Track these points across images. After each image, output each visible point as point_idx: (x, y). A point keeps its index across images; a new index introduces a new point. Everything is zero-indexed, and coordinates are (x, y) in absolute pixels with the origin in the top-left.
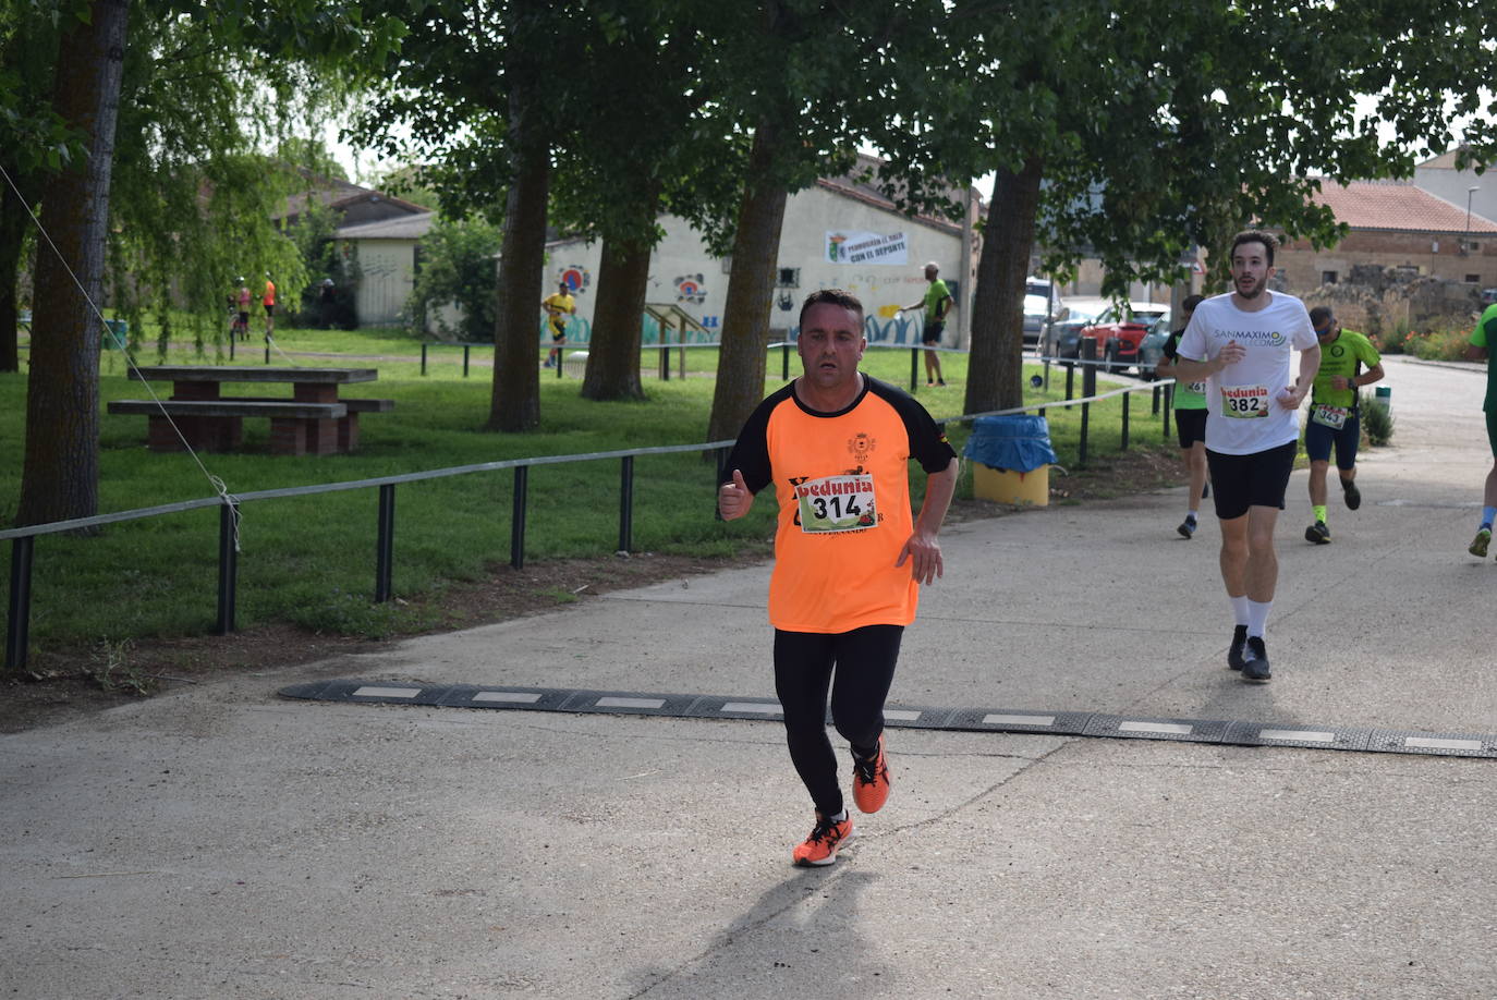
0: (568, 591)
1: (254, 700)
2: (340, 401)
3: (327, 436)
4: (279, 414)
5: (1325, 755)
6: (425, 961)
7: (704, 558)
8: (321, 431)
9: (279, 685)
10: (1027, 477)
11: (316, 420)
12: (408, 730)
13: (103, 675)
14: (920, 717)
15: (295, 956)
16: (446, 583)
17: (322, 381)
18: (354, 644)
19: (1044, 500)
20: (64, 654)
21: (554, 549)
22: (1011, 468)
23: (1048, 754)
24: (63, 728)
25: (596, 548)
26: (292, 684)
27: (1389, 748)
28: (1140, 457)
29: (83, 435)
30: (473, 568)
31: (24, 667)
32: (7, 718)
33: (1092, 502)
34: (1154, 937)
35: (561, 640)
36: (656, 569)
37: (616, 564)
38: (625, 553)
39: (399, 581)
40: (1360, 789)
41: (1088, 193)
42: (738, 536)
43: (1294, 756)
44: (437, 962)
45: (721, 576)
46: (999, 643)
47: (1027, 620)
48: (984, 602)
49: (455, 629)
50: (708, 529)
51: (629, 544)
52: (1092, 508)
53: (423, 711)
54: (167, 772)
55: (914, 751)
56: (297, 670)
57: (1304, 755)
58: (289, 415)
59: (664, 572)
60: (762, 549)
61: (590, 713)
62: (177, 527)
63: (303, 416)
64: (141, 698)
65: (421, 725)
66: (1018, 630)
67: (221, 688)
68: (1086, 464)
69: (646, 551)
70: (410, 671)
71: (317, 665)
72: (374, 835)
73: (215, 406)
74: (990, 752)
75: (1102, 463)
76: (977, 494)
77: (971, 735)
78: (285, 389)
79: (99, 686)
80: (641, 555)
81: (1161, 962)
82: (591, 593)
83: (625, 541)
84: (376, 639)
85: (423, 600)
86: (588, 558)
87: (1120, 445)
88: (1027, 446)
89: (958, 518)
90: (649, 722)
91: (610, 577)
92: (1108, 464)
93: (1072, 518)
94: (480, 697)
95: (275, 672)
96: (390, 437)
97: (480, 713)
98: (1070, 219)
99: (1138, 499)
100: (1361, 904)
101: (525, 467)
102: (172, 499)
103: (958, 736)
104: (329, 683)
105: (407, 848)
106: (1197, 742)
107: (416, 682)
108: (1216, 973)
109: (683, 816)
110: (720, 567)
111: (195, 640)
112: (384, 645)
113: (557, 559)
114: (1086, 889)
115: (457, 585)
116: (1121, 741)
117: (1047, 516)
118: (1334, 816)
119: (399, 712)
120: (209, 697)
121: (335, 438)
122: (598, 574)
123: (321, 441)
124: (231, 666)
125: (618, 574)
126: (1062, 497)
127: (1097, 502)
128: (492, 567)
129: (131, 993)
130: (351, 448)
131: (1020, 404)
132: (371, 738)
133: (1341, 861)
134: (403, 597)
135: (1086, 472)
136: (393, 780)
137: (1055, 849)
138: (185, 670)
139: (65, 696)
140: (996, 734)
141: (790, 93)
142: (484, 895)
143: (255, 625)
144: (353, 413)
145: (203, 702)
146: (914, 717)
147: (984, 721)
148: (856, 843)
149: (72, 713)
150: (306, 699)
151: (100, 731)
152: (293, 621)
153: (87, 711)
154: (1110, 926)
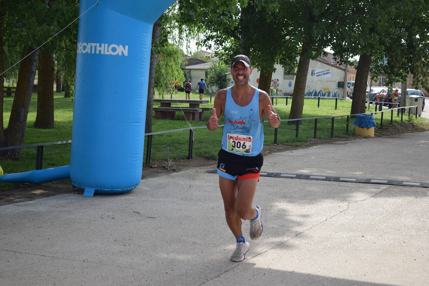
0: (264, 152)
1: (202, 173)
2: (200, 108)
3: (197, 116)
4: (186, 111)
7: (294, 146)
8: (195, 115)
9: (206, 170)
10: (369, 129)
11: (195, 113)
13: (167, 167)
14: (356, 180)
17: (196, 103)
19: (373, 135)
20: (156, 162)
22: (365, 127)
23: (387, 188)
24: (163, 177)
25: (269, 143)
26: (208, 170)
28: (395, 126)
29: (149, 114)
31: (149, 164)
33: (384, 136)
34: (419, 223)
36: (283, 148)
37: (274, 147)
38: (276, 144)
41: (383, 60)
42: (301, 141)
45: (299, 150)
46: (370, 166)
47: (375, 161)
48: (364, 157)
50: (294, 140)
52: (385, 138)
54: (190, 186)
55: (356, 187)
56: (209, 167)
58: (188, 111)
59: (286, 149)
60: (308, 145)
61: (279, 177)
62: (169, 136)
63: (192, 111)
64: (177, 172)
66: (373, 164)
67: (194, 170)
68: (382, 127)
69: (280, 144)
71: (213, 166)
73: (171, 109)
74: (374, 187)
75: (386, 127)
76: (356, 133)
77: (368, 184)
78: (187, 105)
79: (167, 169)
80: (279, 145)
81: (421, 227)
82: (270, 153)
83: (275, 142)
86: (267, 145)
87: (390, 123)
88: (369, 122)
89: (353, 139)
90: (293, 180)
91: (274, 150)
92: (388, 127)
93: (381, 140)
95: (204, 168)
98: (378, 66)
99: (396, 136)
103: (365, 184)
106: (421, 187)
109: (308, 198)
110: (298, 148)
111: (183, 160)
114: (402, 214)
116: (404, 186)
117: (374, 139)
120: (192, 172)
121: (199, 117)
122: (271, 149)
123: (196, 118)
124: (194, 166)
126: (377, 135)
127: (386, 136)
130: (202, 119)
131: (365, 112)
135: (382, 129)
137: (393, 206)
138: (184, 166)
139: (160, 171)
140: (374, 184)
141: (313, 35)
142: (270, 210)
143: (196, 157)
144: (203, 111)
145: (191, 173)
146: (354, 180)
147: (371, 181)
148: (348, 204)
149: (163, 174)
150: (214, 173)
151: (171, 178)
152: (204, 157)
153: (166, 174)
154: (409, 220)
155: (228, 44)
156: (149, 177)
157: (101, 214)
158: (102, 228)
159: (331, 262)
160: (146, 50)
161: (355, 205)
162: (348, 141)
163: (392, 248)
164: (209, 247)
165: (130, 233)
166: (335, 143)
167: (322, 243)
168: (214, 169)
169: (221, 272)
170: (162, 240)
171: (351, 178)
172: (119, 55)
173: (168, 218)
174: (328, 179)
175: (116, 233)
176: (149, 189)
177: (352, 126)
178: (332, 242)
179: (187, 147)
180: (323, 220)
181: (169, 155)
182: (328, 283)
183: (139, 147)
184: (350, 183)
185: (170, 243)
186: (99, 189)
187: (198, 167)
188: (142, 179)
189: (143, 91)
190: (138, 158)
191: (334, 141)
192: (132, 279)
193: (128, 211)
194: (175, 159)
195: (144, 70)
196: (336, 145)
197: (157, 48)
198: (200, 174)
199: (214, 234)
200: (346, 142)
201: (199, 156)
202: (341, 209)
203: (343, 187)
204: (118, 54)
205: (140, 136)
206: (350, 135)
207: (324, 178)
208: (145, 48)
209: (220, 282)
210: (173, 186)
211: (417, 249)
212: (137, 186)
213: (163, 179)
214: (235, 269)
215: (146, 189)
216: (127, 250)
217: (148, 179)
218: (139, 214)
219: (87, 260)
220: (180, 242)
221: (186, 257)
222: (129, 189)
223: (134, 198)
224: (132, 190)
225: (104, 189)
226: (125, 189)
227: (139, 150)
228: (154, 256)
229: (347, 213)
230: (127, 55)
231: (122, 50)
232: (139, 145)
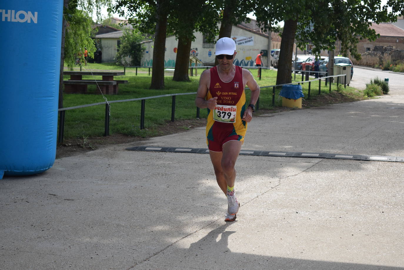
0: (187, 127)
1: (121, 150)
2: (114, 81)
4: (99, 84)
5: (386, 163)
6: (191, 200)
8: (109, 89)
9: (125, 148)
10: (297, 100)
11: (108, 86)
12: (162, 157)
13: (82, 145)
14: (286, 154)
15: (161, 199)
16: (156, 125)
17: (110, 75)
18: (139, 139)
19: (300, 107)
20: (70, 140)
21: (180, 117)
22: (292, 98)
23: (319, 162)
24: (78, 156)
25: (191, 117)
26: (128, 147)
27: (401, 161)
28: (324, 96)
30: (162, 121)
31: (62, 142)
32: (63, 154)
34: (354, 197)
35: (190, 138)
37: (196, 121)
38: (198, 118)
39: (146, 124)
40: (396, 169)
41: (310, 26)
43: (378, 163)
44: (193, 200)
46: (299, 139)
47: (305, 134)
48: (293, 130)
49: (162, 136)
51: (199, 116)
52: (313, 109)
53: (163, 153)
54: (109, 165)
55: (286, 161)
56: (128, 144)
57: (381, 162)
58: (102, 84)
61: (205, 153)
62: (82, 111)
63: (105, 84)
64: (93, 150)
65: (165, 156)
67: (112, 148)
68: (310, 98)
69: (203, 118)
70: (156, 144)
71: (132, 143)
72: (166, 177)
73: (82, 82)
74: (305, 161)
75: (314, 98)
76: (283, 105)
77: (299, 158)
78: (100, 77)
79: (82, 147)
80: (202, 119)
81: (357, 201)
82: (192, 128)
83: (198, 115)
84: (144, 137)
85: (152, 129)
86: (189, 119)
87: (318, 93)
88: (297, 93)
89: (279, 111)
92: (315, 98)
93: (309, 111)
94: (176, 150)
95: (122, 145)
96: (127, 90)
97: (178, 153)
98: (305, 33)
99: (324, 107)
100: (400, 191)
101: (175, 96)
102: (77, 105)
103: (296, 158)
104: (138, 147)
105: (175, 180)
106: (354, 160)
107: (159, 147)
108: (370, 203)
111: (100, 137)
112: (146, 139)
113: (181, 120)
114: (336, 188)
115: (159, 126)
116: (336, 160)
117: (302, 111)
118: (390, 174)
119: (157, 153)
120: (110, 150)
121: (113, 91)
122: (193, 123)
123: (110, 91)
124: (112, 143)
125: (198, 123)
126: (305, 106)
127: (314, 107)
128: (167, 121)
129: (128, 205)
130: (116, 93)
131: (291, 82)
132: (153, 159)
133: (394, 183)
134: (147, 128)
135: (310, 100)
136: (164, 167)
137: (327, 181)
138: (100, 144)
139: (75, 149)
140: (305, 158)
142: (197, 188)
143: (113, 134)
144: (117, 84)
145: (108, 151)
146: (284, 154)
147: (302, 155)
148: (279, 179)
149: (78, 153)
150: (134, 150)
151: (87, 157)
152: (122, 133)
153: (82, 153)
154: (343, 194)
155: (142, 10)
156: (63, 157)
157: (13, 198)
158: (15, 213)
159: (266, 240)
160: (58, 17)
161: (287, 180)
162: (275, 114)
163: (328, 223)
164: (135, 228)
165: (48, 217)
166: (261, 116)
167: (254, 221)
168: (134, 146)
169: (151, 255)
170: (83, 224)
171: (281, 152)
172: (28, 22)
173: (88, 200)
174: (256, 154)
175: (32, 218)
176: (64, 169)
177: (278, 97)
178: (265, 220)
179: (103, 123)
180: (254, 197)
181: (83, 132)
182: (264, 263)
183: (53, 123)
184: (279, 157)
185: (93, 226)
186: (9, 171)
187: (116, 145)
188: (56, 159)
189: (55, 62)
190: (51, 135)
191: (261, 114)
192: (55, 266)
193: (44, 193)
194: (90, 137)
195: (57, 39)
196: (263, 118)
197: (68, 15)
198: (119, 152)
199: (139, 216)
200: (273, 114)
201: (117, 132)
202: (272, 185)
203: (273, 162)
204: (27, 20)
205: (53, 111)
206: (276, 107)
207: (252, 153)
208: (56, 15)
209: (150, 265)
210: (90, 166)
211: (354, 224)
212: (51, 167)
213: (79, 158)
214: (165, 251)
215: (61, 169)
216: (45, 235)
217: (62, 159)
218: (56, 196)
219: (2, 248)
220: (103, 225)
221: (111, 241)
222: (42, 169)
223: (49, 179)
224: (46, 171)
225: (15, 171)
226: (38, 170)
227: (53, 126)
228: (77, 241)
229: (279, 189)
230: (37, 23)
231: (31, 17)
232: (53, 122)
